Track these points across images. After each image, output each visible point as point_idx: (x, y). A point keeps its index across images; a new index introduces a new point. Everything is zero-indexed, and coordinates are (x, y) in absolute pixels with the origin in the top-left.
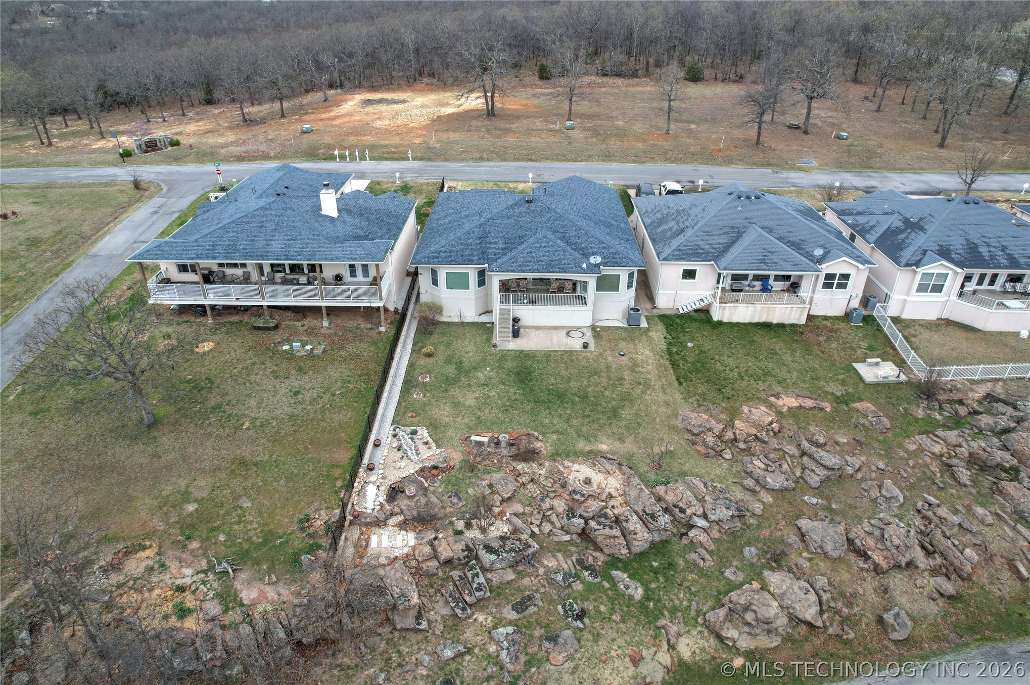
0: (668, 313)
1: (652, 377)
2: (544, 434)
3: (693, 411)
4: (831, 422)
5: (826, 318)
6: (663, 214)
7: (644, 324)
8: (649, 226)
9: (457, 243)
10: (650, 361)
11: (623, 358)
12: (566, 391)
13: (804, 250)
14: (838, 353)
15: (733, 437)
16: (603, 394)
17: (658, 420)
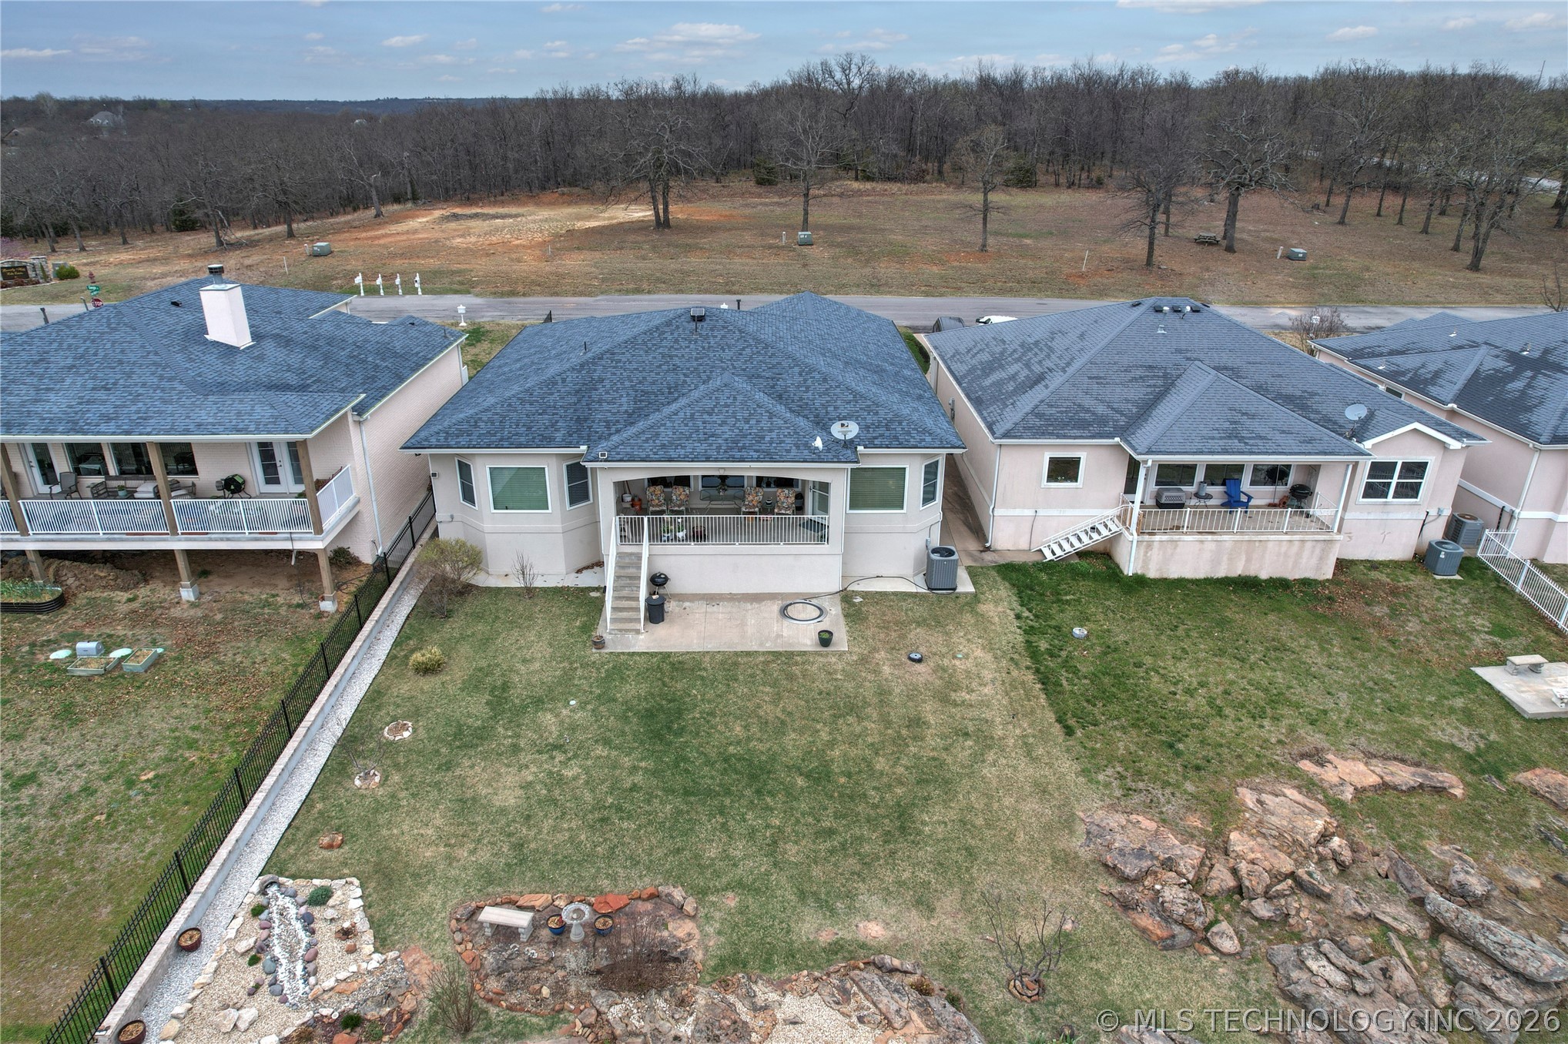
0: (1019, 559)
1: (996, 715)
2: (701, 893)
3: (1113, 808)
4: (1477, 828)
5: (1374, 565)
6: (992, 354)
7: (965, 586)
8: (965, 376)
9: (522, 401)
10: (987, 675)
11: (919, 667)
12: (773, 758)
13: (1317, 412)
14: (1428, 643)
15: (1231, 883)
16: (869, 765)
17: (1021, 838)
